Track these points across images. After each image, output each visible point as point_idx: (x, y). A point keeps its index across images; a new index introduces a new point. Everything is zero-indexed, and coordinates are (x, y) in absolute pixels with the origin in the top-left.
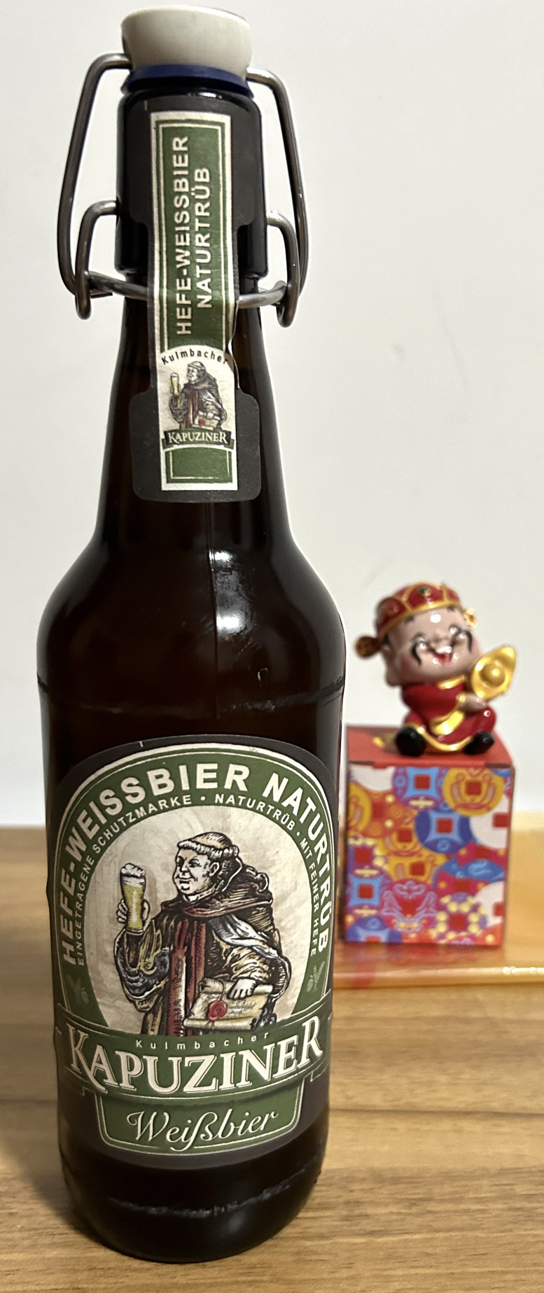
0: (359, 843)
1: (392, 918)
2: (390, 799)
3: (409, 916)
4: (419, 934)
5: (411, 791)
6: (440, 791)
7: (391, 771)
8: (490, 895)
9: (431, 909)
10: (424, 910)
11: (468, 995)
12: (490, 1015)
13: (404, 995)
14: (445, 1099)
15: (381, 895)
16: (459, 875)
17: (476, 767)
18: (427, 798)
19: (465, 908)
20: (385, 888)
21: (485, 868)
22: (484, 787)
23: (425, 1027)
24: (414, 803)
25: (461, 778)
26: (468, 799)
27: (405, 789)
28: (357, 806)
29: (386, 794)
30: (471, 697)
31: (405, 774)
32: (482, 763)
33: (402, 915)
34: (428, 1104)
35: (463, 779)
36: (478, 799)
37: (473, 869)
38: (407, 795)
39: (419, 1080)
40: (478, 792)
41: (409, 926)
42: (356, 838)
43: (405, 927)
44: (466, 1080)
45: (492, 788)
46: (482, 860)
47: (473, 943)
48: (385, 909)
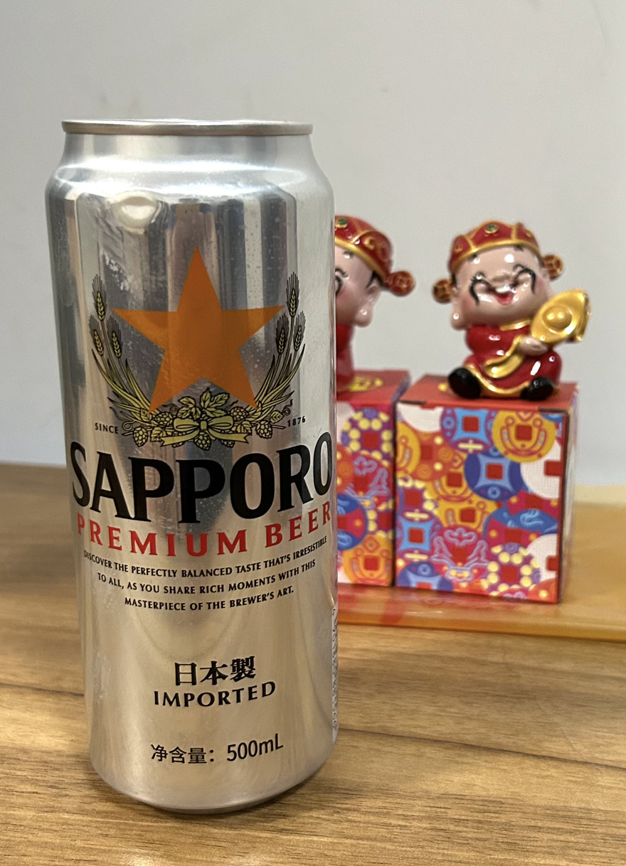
0: (409, 485)
1: (441, 566)
2: (439, 441)
3: (460, 564)
4: (470, 584)
5: (460, 434)
6: (489, 434)
7: (439, 410)
8: (543, 548)
9: (483, 558)
10: (476, 559)
12: (510, 660)
14: (424, 728)
15: (431, 541)
16: (510, 524)
17: (526, 411)
18: (476, 442)
19: (517, 560)
20: (435, 533)
21: (539, 518)
22: (535, 431)
23: (436, 664)
24: (462, 446)
25: (510, 421)
26: (518, 444)
27: (453, 431)
28: (406, 446)
29: (435, 435)
31: (453, 416)
32: (536, 407)
33: (453, 563)
34: (401, 729)
35: (513, 423)
36: (528, 445)
37: (524, 519)
38: (456, 438)
39: (404, 708)
40: (529, 438)
41: (460, 575)
42: (405, 480)
43: (456, 576)
44: (451, 713)
45: (543, 433)
46: (533, 510)
47: (526, 598)
48: (436, 556)
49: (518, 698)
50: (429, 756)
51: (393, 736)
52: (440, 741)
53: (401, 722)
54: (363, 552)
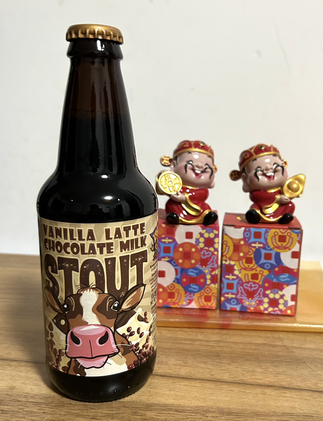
0: (227, 263)
1: (242, 299)
2: (242, 243)
3: (250, 299)
4: (255, 308)
5: (252, 239)
6: (266, 239)
7: (243, 229)
8: (289, 291)
9: (261, 296)
10: (258, 296)
11: (276, 335)
12: (285, 344)
13: (245, 333)
14: (260, 379)
15: (237, 289)
16: (275, 280)
17: (283, 229)
18: (260, 243)
19: (277, 296)
20: (239, 285)
21: (288, 277)
22: (288, 238)
23: (253, 347)
24: (253, 245)
25: (276, 234)
26: (280, 244)
27: (249, 238)
28: (227, 246)
29: (241, 240)
30: (283, 196)
31: (250, 231)
32: (287, 227)
33: (247, 299)
34: (250, 380)
36: (284, 244)
37: (281, 278)
38: (250, 241)
39: (247, 370)
40: (285, 241)
41: (250, 304)
42: (226, 261)
43: (248, 304)
44: (270, 371)
45: (291, 239)
46: (285, 274)
47: (281, 314)
48: (240, 295)
49: (297, 363)
50: (269, 393)
51: (248, 384)
52: (271, 386)
53: (249, 377)
54: (204, 294)
